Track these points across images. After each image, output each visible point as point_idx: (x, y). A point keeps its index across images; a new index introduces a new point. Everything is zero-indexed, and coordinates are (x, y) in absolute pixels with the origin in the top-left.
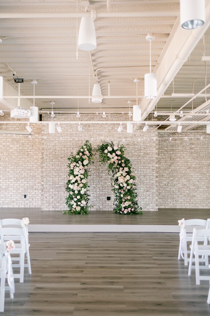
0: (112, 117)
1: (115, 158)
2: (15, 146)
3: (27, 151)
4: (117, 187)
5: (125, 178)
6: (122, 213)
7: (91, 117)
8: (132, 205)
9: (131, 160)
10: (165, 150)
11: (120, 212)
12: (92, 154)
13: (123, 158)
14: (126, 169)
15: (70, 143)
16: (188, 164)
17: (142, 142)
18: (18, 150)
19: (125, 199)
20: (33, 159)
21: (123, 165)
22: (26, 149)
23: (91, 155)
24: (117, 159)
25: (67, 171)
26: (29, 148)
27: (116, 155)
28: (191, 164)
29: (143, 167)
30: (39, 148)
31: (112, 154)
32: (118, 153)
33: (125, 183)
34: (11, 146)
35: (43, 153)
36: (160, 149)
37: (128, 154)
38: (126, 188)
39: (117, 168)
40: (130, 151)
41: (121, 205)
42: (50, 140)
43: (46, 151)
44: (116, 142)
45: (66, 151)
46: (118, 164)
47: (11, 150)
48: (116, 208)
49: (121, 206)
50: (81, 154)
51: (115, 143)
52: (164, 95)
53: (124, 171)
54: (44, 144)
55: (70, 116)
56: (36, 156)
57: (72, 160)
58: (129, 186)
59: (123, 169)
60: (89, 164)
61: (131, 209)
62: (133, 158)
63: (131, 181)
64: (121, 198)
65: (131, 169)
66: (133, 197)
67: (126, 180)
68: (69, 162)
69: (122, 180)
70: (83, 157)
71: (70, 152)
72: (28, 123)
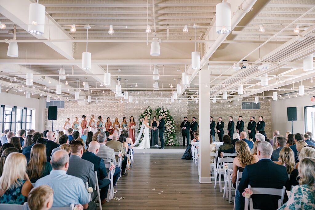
1: (165, 115)
2: (107, 108)
3: (114, 111)
6: (168, 145)
8: (174, 141)
9: (173, 117)
13: (169, 116)
14: (171, 122)
15: (139, 107)
18: (109, 111)
19: (170, 138)
21: (169, 119)
23: (152, 114)
25: (138, 122)
29: (180, 121)
30: (121, 110)
31: (163, 114)
32: (166, 113)
33: (170, 129)
34: (105, 108)
35: (124, 113)
38: (171, 132)
39: (166, 121)
40: (173, 112)
41: (168, 141)
43: (126, 111)
45: (137, 112)
46: (166, 119)
47: (105, 111)
50: (146, 114)
51: (164, 107)
56: (119, 114)
57: (141, 117)
59: (169, 122)
60: (151, 119)
62: (174, 116)
63: (173, 128)
64: (168, 138)
65: (173, 122)
66: (174, 137)
67: (170, 127)
68: (139, 118)
69: (168, 128)
70: (147, 115)
71: (139, 112)
72: (121, 98)
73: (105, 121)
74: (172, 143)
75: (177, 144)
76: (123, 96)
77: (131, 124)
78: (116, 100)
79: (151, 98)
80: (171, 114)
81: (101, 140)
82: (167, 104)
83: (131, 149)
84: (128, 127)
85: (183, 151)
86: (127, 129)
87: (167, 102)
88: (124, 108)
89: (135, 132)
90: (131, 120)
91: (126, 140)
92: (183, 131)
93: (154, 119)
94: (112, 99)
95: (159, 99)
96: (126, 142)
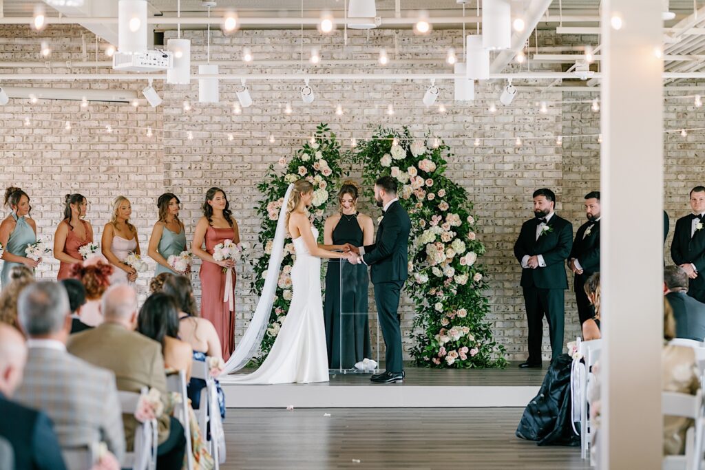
0: (406, 41)
1: (417, 182)
2: (65, 140)
3: (104, 158)
4: (424, 279)
5: (449, 251)
6: (438, 363)
7: (334, 40)
8: (472, 338)
9: (469, 190)
10: (593, 154)
11: (434, 360)
12: (340, 170)
13: (443, 184)
14: (454, 220)
15: (261, 130)
16: (673, 199)
17: (507, 127)
18: (76, 155)
19: (449, 319)
20: (127, 186)
21: (444, 206)
22: (104, 151)
23: (336, 172)
24: (424, 188)
25: (252, 226)
26: (112, 147)
27: (419, 174)
28: (682, 200)
29: (511, 214)
30: (149, 147)
31: (406, 171)
32: (428, 166)
33: (450, 264)
34: (49, 139)
35: (168, 167)
36: (576, 150)
37: (462, 167)
38: (453, 282)
39: (422, 216)
40: (466, 159)
41: (437, 337)
42: (194, 119)
43: (178, 159)
44: (420, 127)
45: (247, 159)
46: (426, 202)
47: (49, 155)
48: (419, 349)
49: (436, 341)
50: (302, 170)
51: (416, 130)
52: (547, 13)
53: (445, 224)
54: (173, 134)
55: (262, 37)
56: (137, 173)
57: (272, 189)
58: (463, 274)
59: (444, 220)
60: (329, 204)
61: (470, 349)
62: (478, 182)
63: (470, 259)
64: (436, 316)
65: (471, 220)
66: (476, 310)
67: (451, 254)
68: (263, 196)
69: (439, 256)
70: (310, 178)
71: (262, 162)
72: (150, 79)
73: (50, 215)
74: (465, 350)
75: (493, 357)
76: (161, 67)
77: (212, 234)
78: (117, 86)
79: (337, 77)
80: (458, 174)
81: (41, 324)
82: (430, 112)
83: (210, 382)
84: (195, 251)
85: (523, 395)
86: (188, 269)
87: (429, 99)
88: (169, 135)
89: (239, 285)
90: (208, 211)
91: (176, 330)
92: (529, 277)
93: (347, 204)
94: (95, 81)
95: (381, 82)
96: (180, 339)
